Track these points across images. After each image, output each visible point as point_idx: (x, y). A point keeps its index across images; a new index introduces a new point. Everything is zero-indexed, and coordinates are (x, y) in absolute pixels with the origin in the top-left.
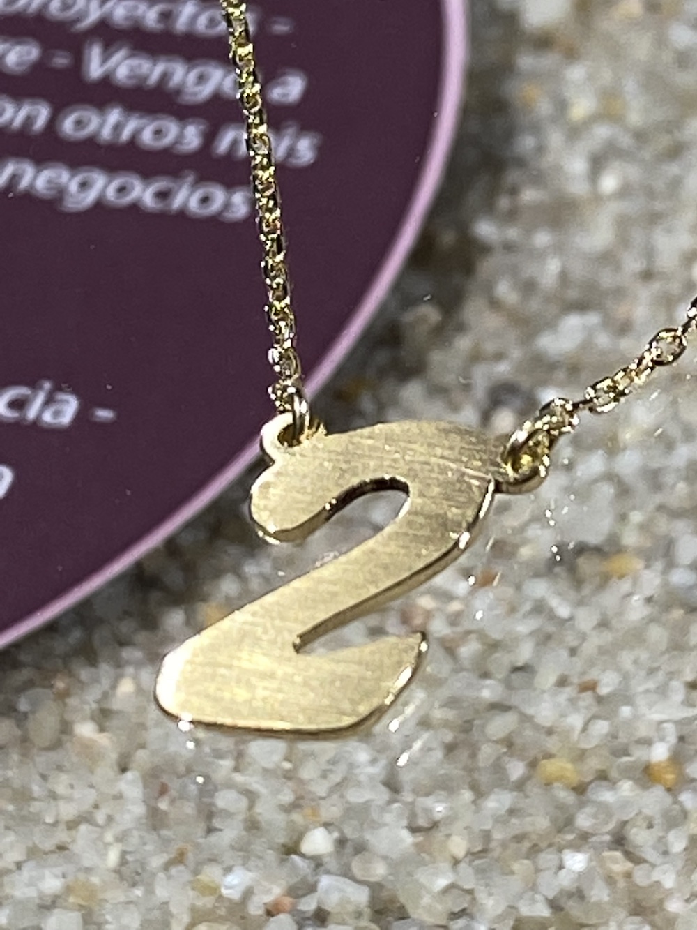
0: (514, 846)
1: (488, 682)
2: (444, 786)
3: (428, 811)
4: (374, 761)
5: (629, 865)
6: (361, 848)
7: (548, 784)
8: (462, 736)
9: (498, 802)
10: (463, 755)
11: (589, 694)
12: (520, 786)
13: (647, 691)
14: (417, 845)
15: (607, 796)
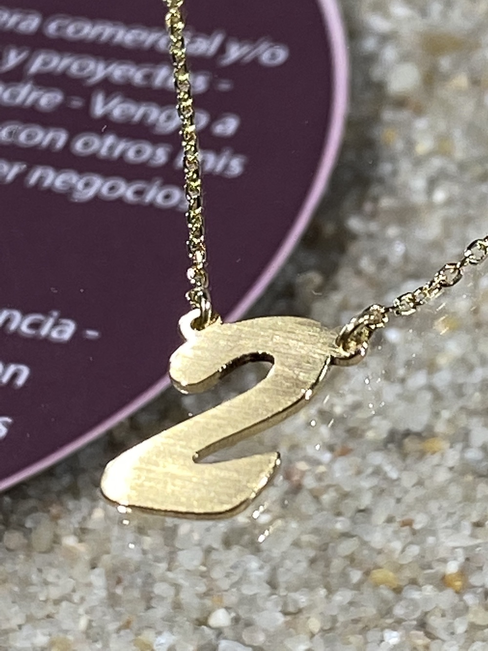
0: (351, 626)
1: (341, 518)
2: (307, 585)
3: (295, 602)
4: (261, 568)
5: (428, 640)
6: (249, 624)
7: (376, 586)
8: (322, 553)
9: (342, 597)
10: (321, 565)
11: (407, 528)
12: (357, 587)
13: (447, 527)
14: (287, 623)
15: (415, 595)
